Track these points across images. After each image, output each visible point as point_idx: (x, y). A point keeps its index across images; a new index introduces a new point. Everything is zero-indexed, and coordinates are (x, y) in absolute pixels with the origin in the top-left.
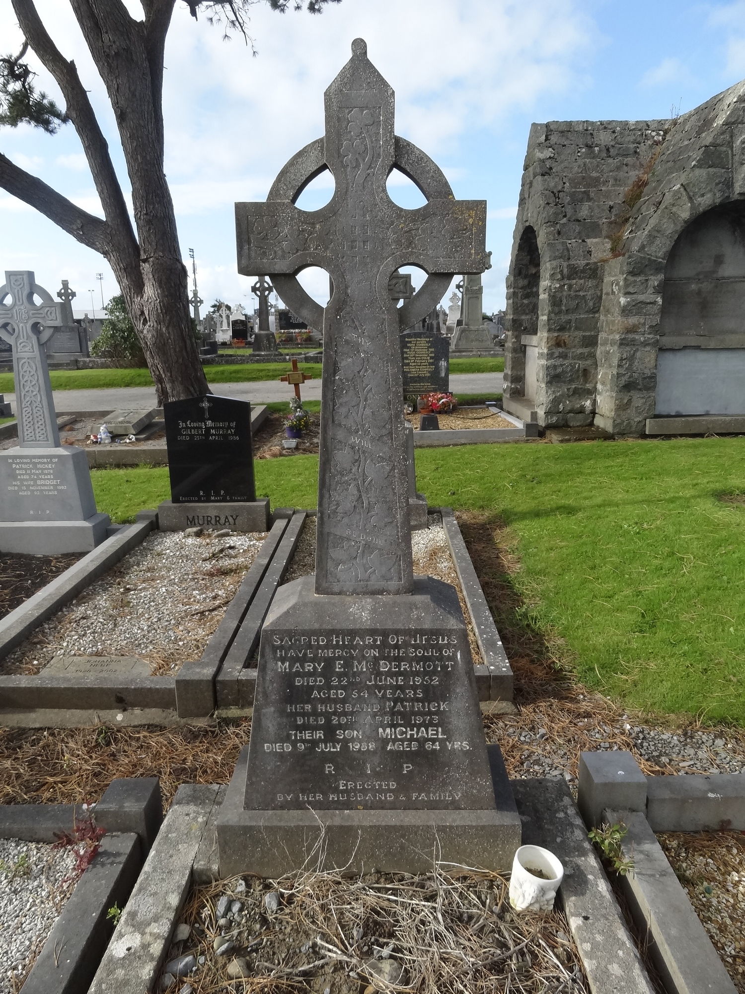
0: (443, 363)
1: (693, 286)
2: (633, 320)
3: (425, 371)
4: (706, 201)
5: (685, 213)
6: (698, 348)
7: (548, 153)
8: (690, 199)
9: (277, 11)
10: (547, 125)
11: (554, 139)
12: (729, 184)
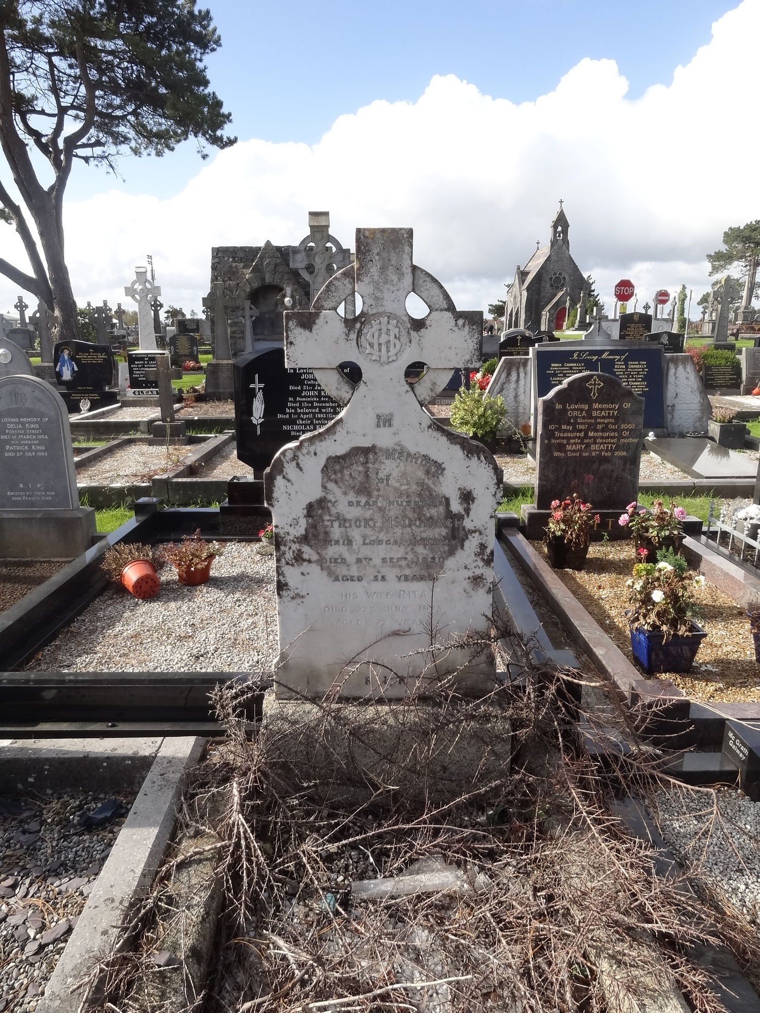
0: (195, 348)
1: (267, 316)
2: (234, 329)
3: (187, 352)
4: (255, 285)
5: (248, 290)
6: (264, 340)
7: (217, 260)
8: (250, 284)
9: (137, 157)
10: (218, 248)
11: (219, 255)
12: (263, 279)
